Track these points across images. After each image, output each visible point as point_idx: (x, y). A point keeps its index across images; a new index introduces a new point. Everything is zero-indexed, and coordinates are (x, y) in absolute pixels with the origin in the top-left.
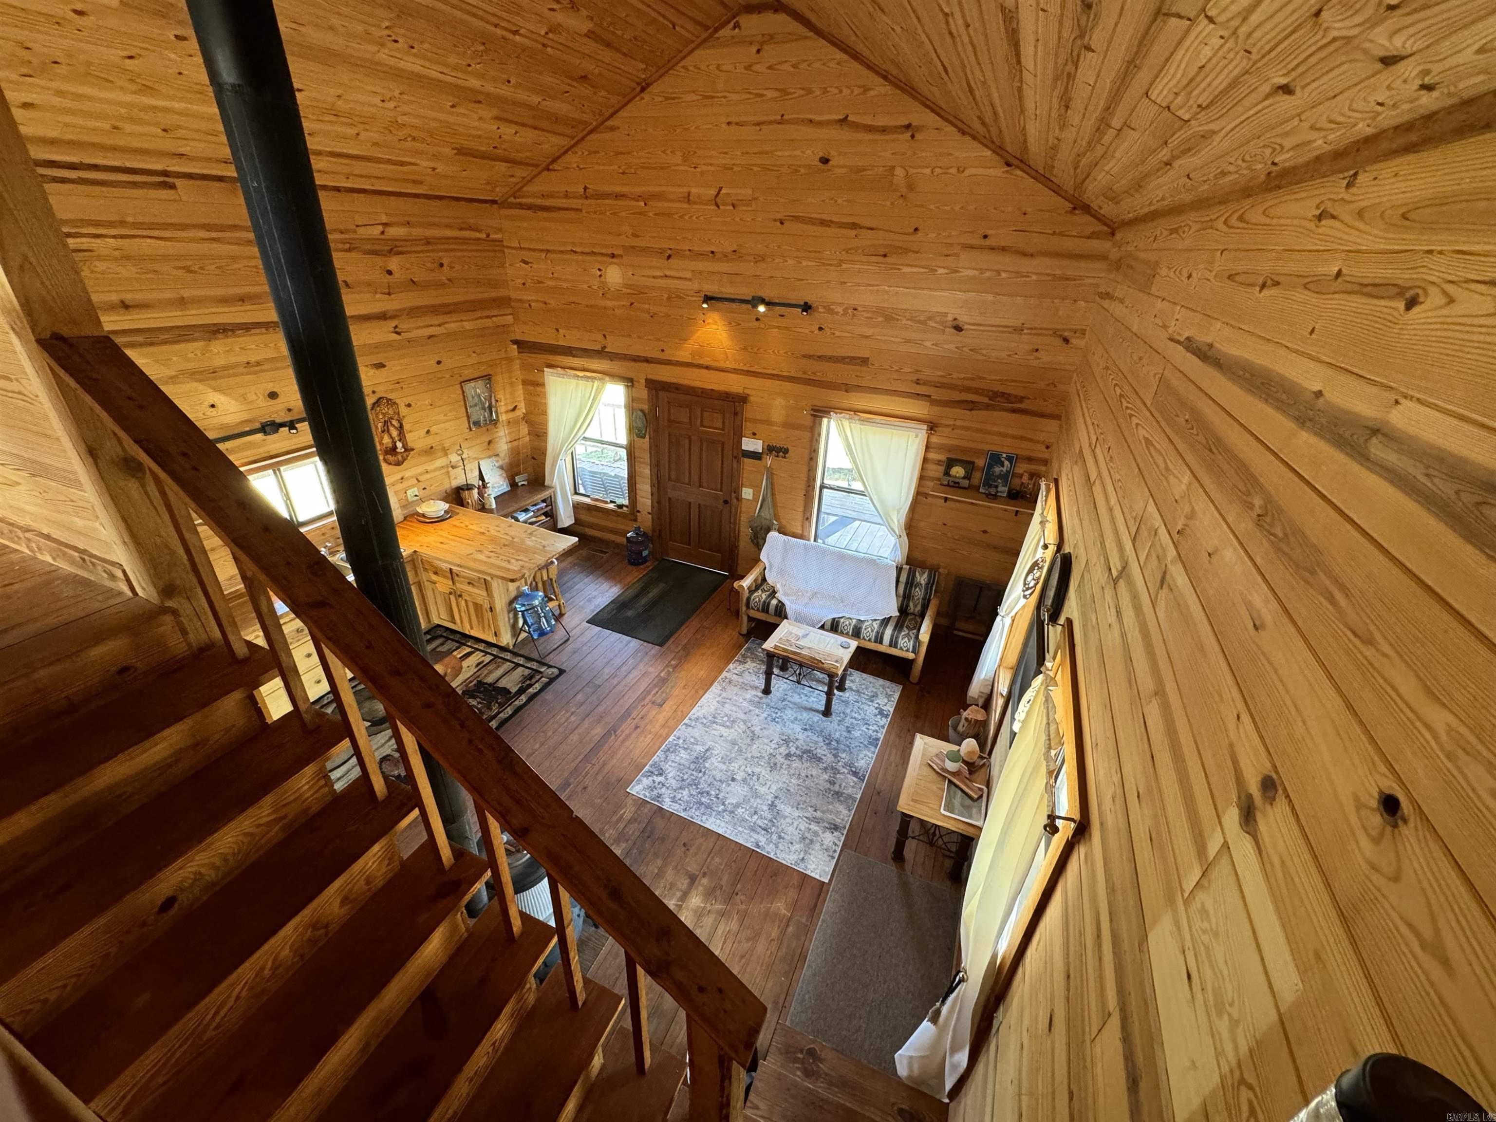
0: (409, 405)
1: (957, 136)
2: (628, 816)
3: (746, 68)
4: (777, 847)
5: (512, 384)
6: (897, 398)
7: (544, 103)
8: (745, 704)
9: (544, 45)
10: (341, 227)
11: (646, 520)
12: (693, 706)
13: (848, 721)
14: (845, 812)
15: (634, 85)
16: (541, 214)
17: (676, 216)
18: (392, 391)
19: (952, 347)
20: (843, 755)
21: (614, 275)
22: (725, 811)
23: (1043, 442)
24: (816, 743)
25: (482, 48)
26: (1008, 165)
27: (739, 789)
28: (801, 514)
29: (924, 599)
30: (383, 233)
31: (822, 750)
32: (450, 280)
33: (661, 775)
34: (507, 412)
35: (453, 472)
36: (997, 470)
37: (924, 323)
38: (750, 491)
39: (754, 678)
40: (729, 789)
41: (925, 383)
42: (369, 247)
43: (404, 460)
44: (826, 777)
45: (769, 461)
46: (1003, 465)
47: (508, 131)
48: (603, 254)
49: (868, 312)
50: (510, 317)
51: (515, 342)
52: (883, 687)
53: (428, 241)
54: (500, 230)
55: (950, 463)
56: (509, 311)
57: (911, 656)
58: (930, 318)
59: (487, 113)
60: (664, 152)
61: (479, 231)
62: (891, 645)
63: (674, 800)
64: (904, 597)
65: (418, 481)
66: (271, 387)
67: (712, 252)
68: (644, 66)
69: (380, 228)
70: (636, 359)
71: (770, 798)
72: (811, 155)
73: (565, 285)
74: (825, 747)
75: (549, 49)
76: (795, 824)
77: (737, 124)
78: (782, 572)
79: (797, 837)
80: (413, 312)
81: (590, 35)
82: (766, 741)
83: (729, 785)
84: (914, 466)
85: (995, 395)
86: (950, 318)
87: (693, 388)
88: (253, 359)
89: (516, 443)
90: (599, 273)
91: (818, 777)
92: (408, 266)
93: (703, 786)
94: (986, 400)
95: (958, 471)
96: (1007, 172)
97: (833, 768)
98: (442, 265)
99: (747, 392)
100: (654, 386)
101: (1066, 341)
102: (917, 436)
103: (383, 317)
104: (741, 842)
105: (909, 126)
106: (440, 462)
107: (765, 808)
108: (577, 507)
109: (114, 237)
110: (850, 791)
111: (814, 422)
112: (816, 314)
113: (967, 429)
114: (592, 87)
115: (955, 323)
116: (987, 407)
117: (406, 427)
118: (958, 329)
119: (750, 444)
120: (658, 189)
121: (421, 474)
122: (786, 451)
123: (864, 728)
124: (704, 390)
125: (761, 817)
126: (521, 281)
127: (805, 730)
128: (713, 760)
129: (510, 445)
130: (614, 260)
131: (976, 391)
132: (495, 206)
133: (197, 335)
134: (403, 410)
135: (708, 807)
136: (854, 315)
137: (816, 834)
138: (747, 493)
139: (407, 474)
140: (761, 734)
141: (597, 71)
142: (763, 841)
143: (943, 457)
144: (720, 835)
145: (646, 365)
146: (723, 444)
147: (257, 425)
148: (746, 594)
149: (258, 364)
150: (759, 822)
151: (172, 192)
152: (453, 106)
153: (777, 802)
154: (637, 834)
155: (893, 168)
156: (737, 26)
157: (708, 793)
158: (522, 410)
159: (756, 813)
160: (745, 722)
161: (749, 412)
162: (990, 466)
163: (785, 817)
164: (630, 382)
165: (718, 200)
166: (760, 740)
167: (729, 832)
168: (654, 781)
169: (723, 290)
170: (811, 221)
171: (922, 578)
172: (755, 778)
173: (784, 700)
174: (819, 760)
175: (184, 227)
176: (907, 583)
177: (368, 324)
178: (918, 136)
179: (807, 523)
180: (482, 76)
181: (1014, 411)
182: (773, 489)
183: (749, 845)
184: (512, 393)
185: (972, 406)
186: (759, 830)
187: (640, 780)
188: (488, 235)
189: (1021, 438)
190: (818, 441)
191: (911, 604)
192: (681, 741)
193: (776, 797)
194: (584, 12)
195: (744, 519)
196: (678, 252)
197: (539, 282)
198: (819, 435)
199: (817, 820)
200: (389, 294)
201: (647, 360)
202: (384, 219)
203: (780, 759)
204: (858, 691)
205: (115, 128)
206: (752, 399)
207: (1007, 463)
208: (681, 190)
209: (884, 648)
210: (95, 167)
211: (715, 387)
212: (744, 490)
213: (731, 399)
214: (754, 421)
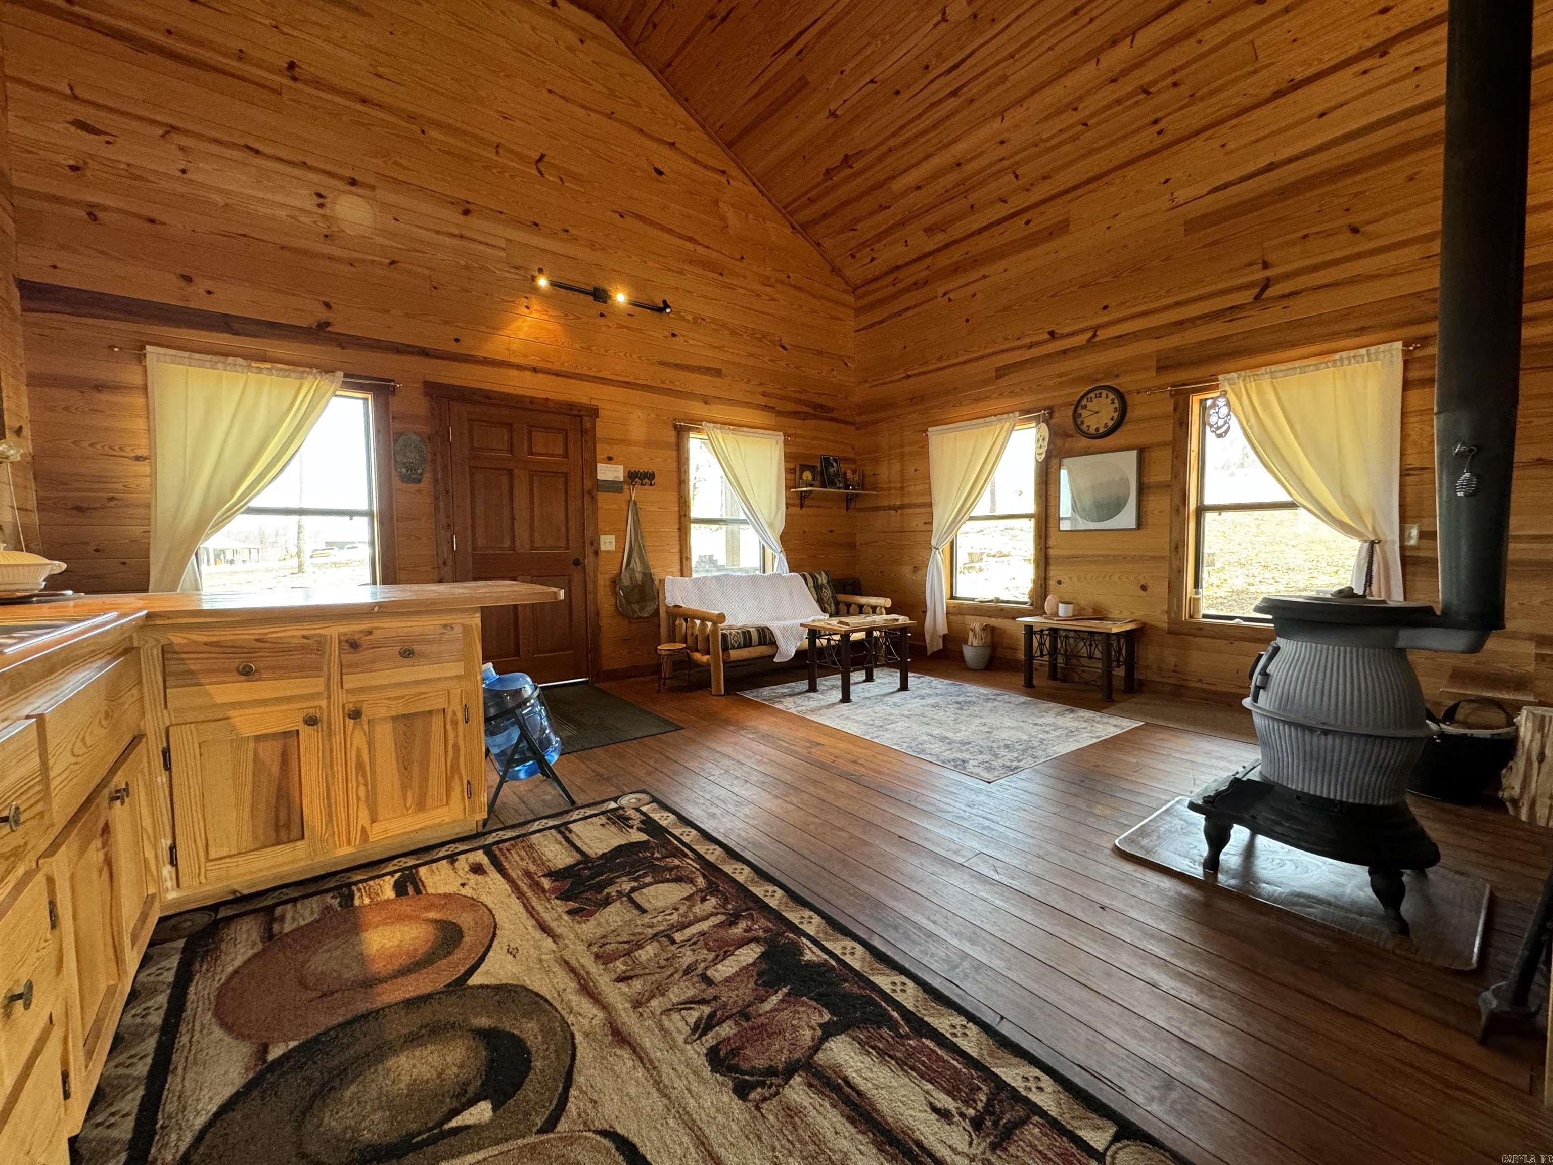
1: (760, 195)
17: (477, 164)
19: (782, 363)
21: (355, 211)
23: (850, 445)
36: (831, 471)
37: (760, 339)
38: (612, 538)
41: (769, 395)
45: (632, 492)
46: (833, 466)
48: (328, 174)
49: (714, 323)
51: (19, 283)
55: (802, 469)
58: (763, 337)
67: (536, 224)
77: (561, 96)
85: (816, 406)
86: (777, 338)
87: (515, 396)
90: (315, 200)
94: (812, 411)
95: (808, 476)
96: (793, 233)
99: (596, 403)
100: (439, 393)
101: (846, 364)
102: (777, 443)
105: (725, 172)
111: (679, 438)
115: (781, 343)
116: (812, 416)
118: (784, 347)
119: (608, 472)
122: (651, 476)
124: (533, 400)
131: (803, 402)
138: (607, 543)
146: (566, 475)
155: (717, 201)
161: (602, 430)
162: (826, 468)
165: (540, 166)
169: (570, 276)
171: (823, 579)
176: (815, 587)
178: (732, 183)
179: (687, 564)
181: (829, 419)
182: (641, 529)
190: (687, 460)
195: (603, 580)
196: (481, 208)
198: (688, 452)
201: (424, 353)
206: (602, 411)
207: (835, 464)
211: (552, 396)
212: (603, 538)
213: (576, 412)
214: (610, 441)
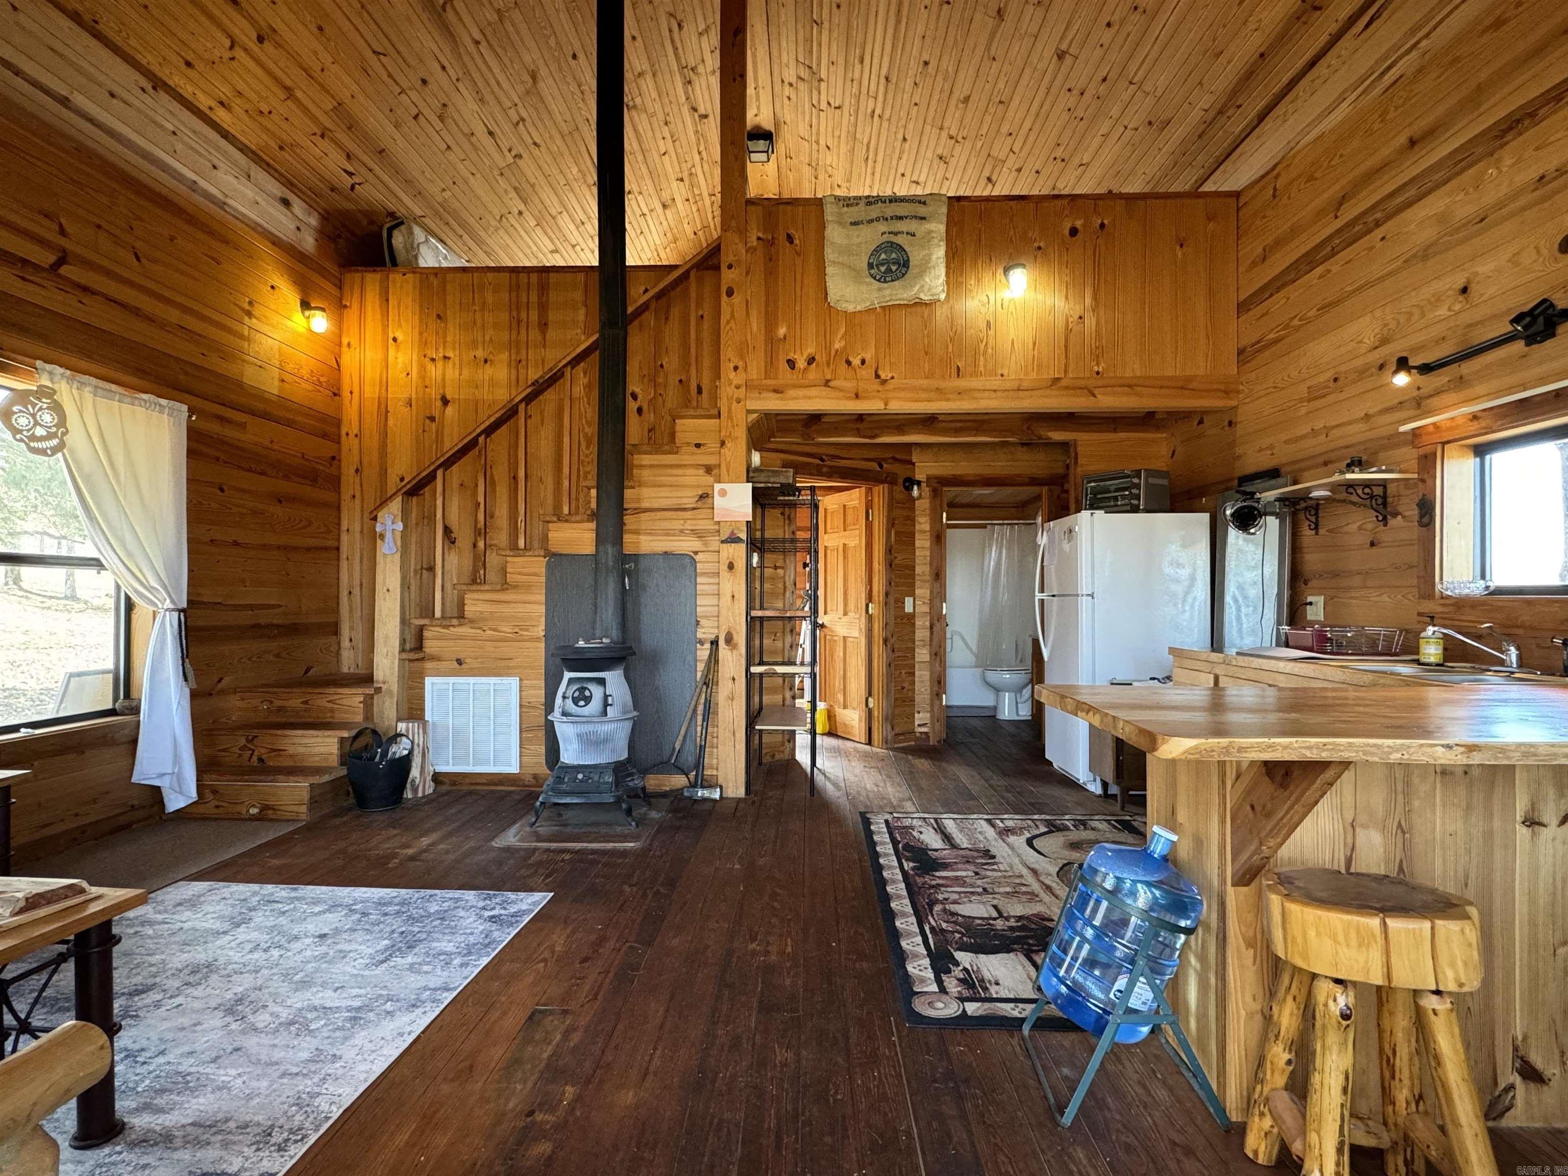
33: (494, 917)
128: (369, 951)
168: (505, 909)
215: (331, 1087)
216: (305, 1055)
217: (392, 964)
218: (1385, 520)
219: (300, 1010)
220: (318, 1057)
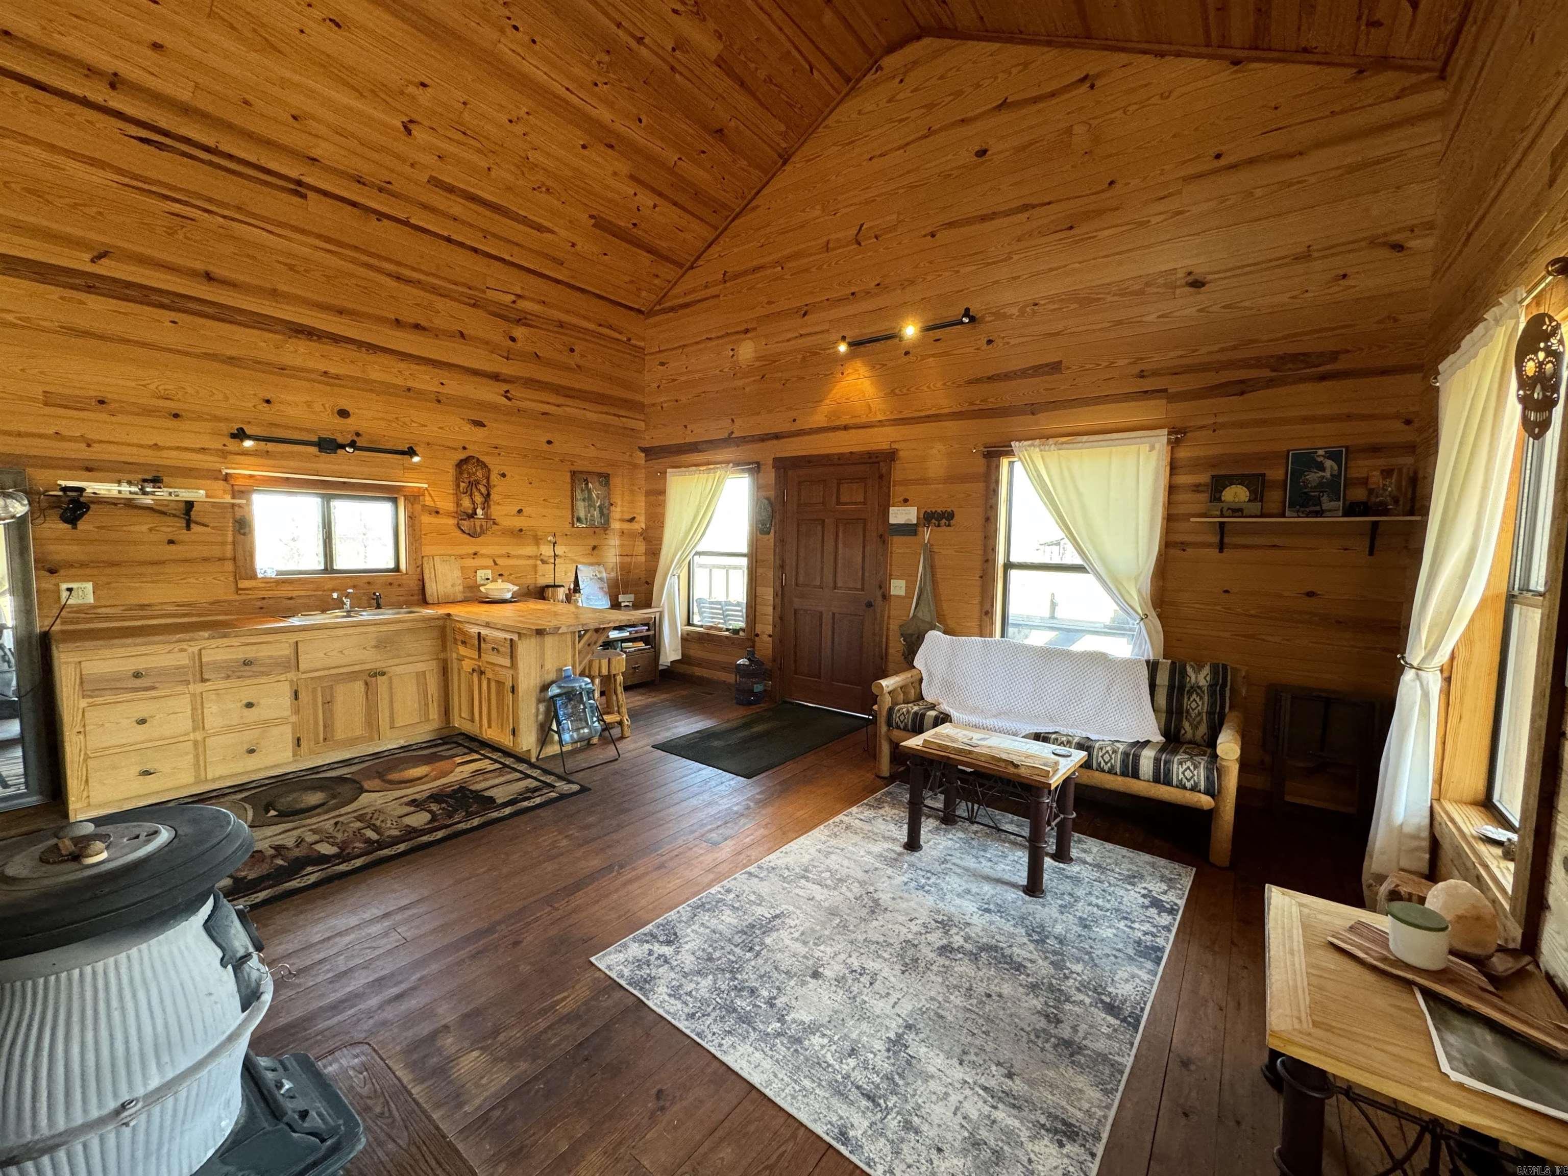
0: (504, 475)
1: (1157, 61)
2: (564, 1008)
3: (889, 101)
4: (897, 1153)
5: (632, 492)
6: (1114, 405)
7: (680, 163)
8: (869, 859)
9: (673, 68)
10: (470, 284)
11: (765, 646)
12: (771, 851)
13: (1082, 909)
14: (1094, 1094)
15: (776, 156)
16: (681, 312)
17: (814, 270)
18: (487, 454)
19: (1191, 311)
20: (1078, 968)
21: (747, 351)
22: (779, 1034)
23: (1397, 416)
24: (1012, 936)
25: (606, 58)
26: (1236, 62)
27: (825, 996)
28: (978, 607)
29: (1210, 713)
30: (514, 302)
31: (1024, 950)
32: (578, 366)
33: (669, 943)
34: (622, 520)
35: (541, 567)
36: (1313, 477)
37: (1141, 292)
38: (902, 583)
39: (892, 827)
40: (800, 991)
41: (1155, 373)
42: (495, 309)
43: (483, 532)
44: (1037, 1003)
45: (927, 534)
46: (1323, 469)
47: (646, 199)
48: (737, 333)
49: (1054, 302)
50: (643, 424)
51: (643, 450)
52: (1153, 865)
53: (561, 325)
54: (643, 339)
55: (1218, 485)
56: (642, 417)
57: (1206, 801)
58: (1148, 284)
59: (624, 168)
60: (803, 211)
61: (621, 333)
62: (1156, 780)
63: (675, 993)
64: (1169, 712)
65: (496, 564)
66: (344, 404)
67: (853, 294)
68: (783, 128)
69: (513, 298)
70: (763, 438)
71: (894, 1027)
72: (966, 156)
73: (697, 376)
74: (1031, 947)
75: (677, 76)
76: (954, 1098)
77: (881, 155)
78: (948, 686)
79: (956, 1136)
80: (530, 383)
81: (720, 62)
82: (901, 919)
83: (803, 983)
84: (1154, 504)
85: (1281, 361)
86: (1181, 274)
87: (828, 456)
88: (332, 371)
89: (628, 559)
90: (731, 353)
91: (1016, 1001)
92: (534, 339)
93: (749, 976)
94: (1267, 373)
95: (1236, 494)
96: (1236, 72)
97: (1051, 988)
98: (572, 350)
99: (895, 446)
100: (783, 466)
101: (1398, 247)
102: (1152, 448)
103: (496, 377)
104: (803, 1117)
105: (1086, 77)
106: (530, 550)
107: (879, 1045)
108: (687, 639)
109: (224, 217)
110: (1101, 1045)
111: (989, 467)
112: (982, 326)
113: (1242, 425)
114: (733, 151)
115: (1190, 279)
116: (1270, 383)
117: (494, 497)
118: (1197, 284)
119: (901, 515)
120: (796, 249)
121: (500, 556)
122: (950, 516)
123: (1122, 925)
124: (841, 456)
125: (865, 1065)
126: (655, 385)
127: (988, 911)
128: (784, 934)
129: (618, 559)
130: (749, 335)
131: (1245, 364)
132: (641, 316)
133: (279, 328)
134: (494, 478)
135: (746, 1019)
136: (1034, 312)
137: (1009, 1135)
138: (898, 587)
139: (484, 551)
140: (891, 905)
141: (733, 123)
142: (859, 1125)
143: (1204, 478)
144: (753, 1087)
145: (775, 442)
146: (864, 521)
147: (315, 439)
148: (887, 701)
149: (337, 377)
150: (859, 1076)
151: (302, 201)
152: (584, 147)
153: (910, 1037)
154: (567, 1046)
155: (1069, 131)
156: (880, 68)
157: (753, 991)
158: (640, 524)
159: (853, 1052)
160: (862, 883)
161: (898, 473)
162: (1297, 475)
163: (928, 1077)
164: (755, 468)
165: (860, 238)
166: (888, 915)
167: (777, 1085)
168: (651, 953)
169: (864, 331)
170: (969, 221)
171: (1201, 678)
172: (865, 979)
173: (945, 861)
174: (1019, 967)
175: (303, 232)
176: (1171, 687)
177: (476, 379)
178: (1098, 84)
179: (986, 619)
180: (611, 105)
181: (1323, 378)
182: (933, 575)
183: (819, 1129)
184: (632, 502)
185: (1242, 388)
186: (854, 1094)
187: (625, 946)
188: (629, 340)
189: (1349, 417)
190: (995, 492)
191: (1186, 725)
192: (732, 896)
193: (909, 1027)
194: (711, 25)
195: (894, 626)
196: (814, 305)
197: (674, 380)
198: (997, 482)
199: (1016, 1104)
200: (507, 359)
201: (777, 437)
202: (519, 292)
203: (927, 953)
204: (1098, 866)
205: (246, 102)
206: (901, 454)
207: (1329, 463)
208: (820, 241)
209: (1143, 787)
210: (230, 157)
211: (855, 449)
212: (894, 582)
213: (874, 460)
214: (906, 483)
215: (823, 838)
216: (833, 856)
217: (772, 911)
218: (188, 528)
219: (835, 889)
220: (828, 854)
